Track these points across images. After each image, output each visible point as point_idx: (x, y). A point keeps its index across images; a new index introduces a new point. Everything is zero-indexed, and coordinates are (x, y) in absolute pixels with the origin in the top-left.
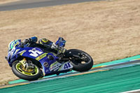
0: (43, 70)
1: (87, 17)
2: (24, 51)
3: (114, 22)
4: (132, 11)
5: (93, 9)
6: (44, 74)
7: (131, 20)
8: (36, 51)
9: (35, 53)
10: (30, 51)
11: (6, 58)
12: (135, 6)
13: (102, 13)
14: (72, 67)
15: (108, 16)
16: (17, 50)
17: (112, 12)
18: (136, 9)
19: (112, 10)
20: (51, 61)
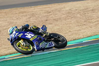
0: (35, 47)
1: (15, 19)
2: (22, 34)
3: (35, 22)
4: (47, 14)
5: (19, 13)
6: (36, 50)
7: (47, 20)
8: (30, 34)
9: (29, 36)
10: (26, 34)
11: (8, 39)
12: (50, 11)
13: (26, 16)
14: (54, 45)
15: (30, 17)
16: (17, 34)
17: (33, 15)
18: (50, 12)
19: (33, 14)
20: (40, 41)
